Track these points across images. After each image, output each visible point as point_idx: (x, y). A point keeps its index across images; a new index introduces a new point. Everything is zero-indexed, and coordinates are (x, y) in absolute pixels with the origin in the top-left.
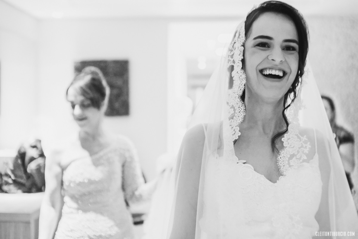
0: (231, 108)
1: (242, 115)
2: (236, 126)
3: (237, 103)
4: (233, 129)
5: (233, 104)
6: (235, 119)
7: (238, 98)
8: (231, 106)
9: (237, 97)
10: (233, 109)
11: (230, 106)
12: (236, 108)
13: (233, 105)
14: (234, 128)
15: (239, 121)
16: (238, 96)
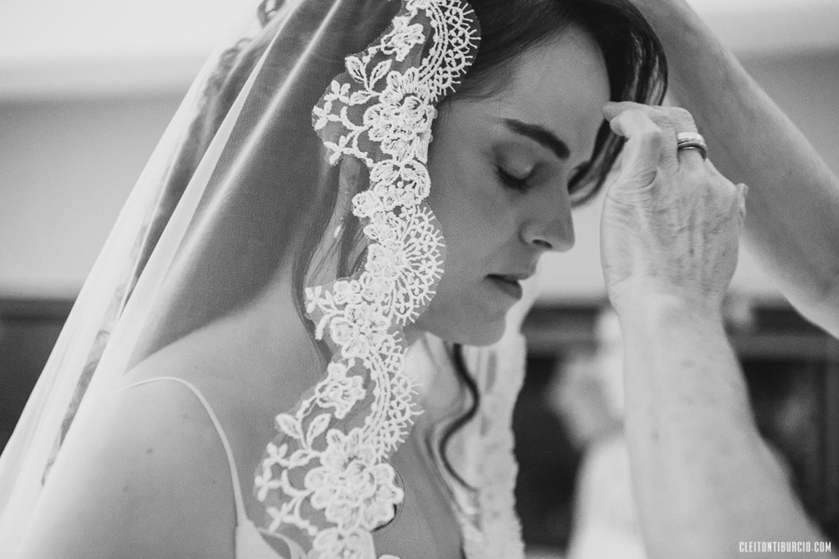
0: (351, 373)
1: (408, 413)
2: (377, 463)
3: (384, 351)
4: (366, 474)
5: (363, 356)
6: (373, 426)
7: (390, 331)
8: (352, 364)
9: (383, 324)
10: (359, 379)
11: (346, 362)
12: (374, 376)
13: (359, 361)
14: (370, 468)
15: (392, 441)
16: (388, 321)
